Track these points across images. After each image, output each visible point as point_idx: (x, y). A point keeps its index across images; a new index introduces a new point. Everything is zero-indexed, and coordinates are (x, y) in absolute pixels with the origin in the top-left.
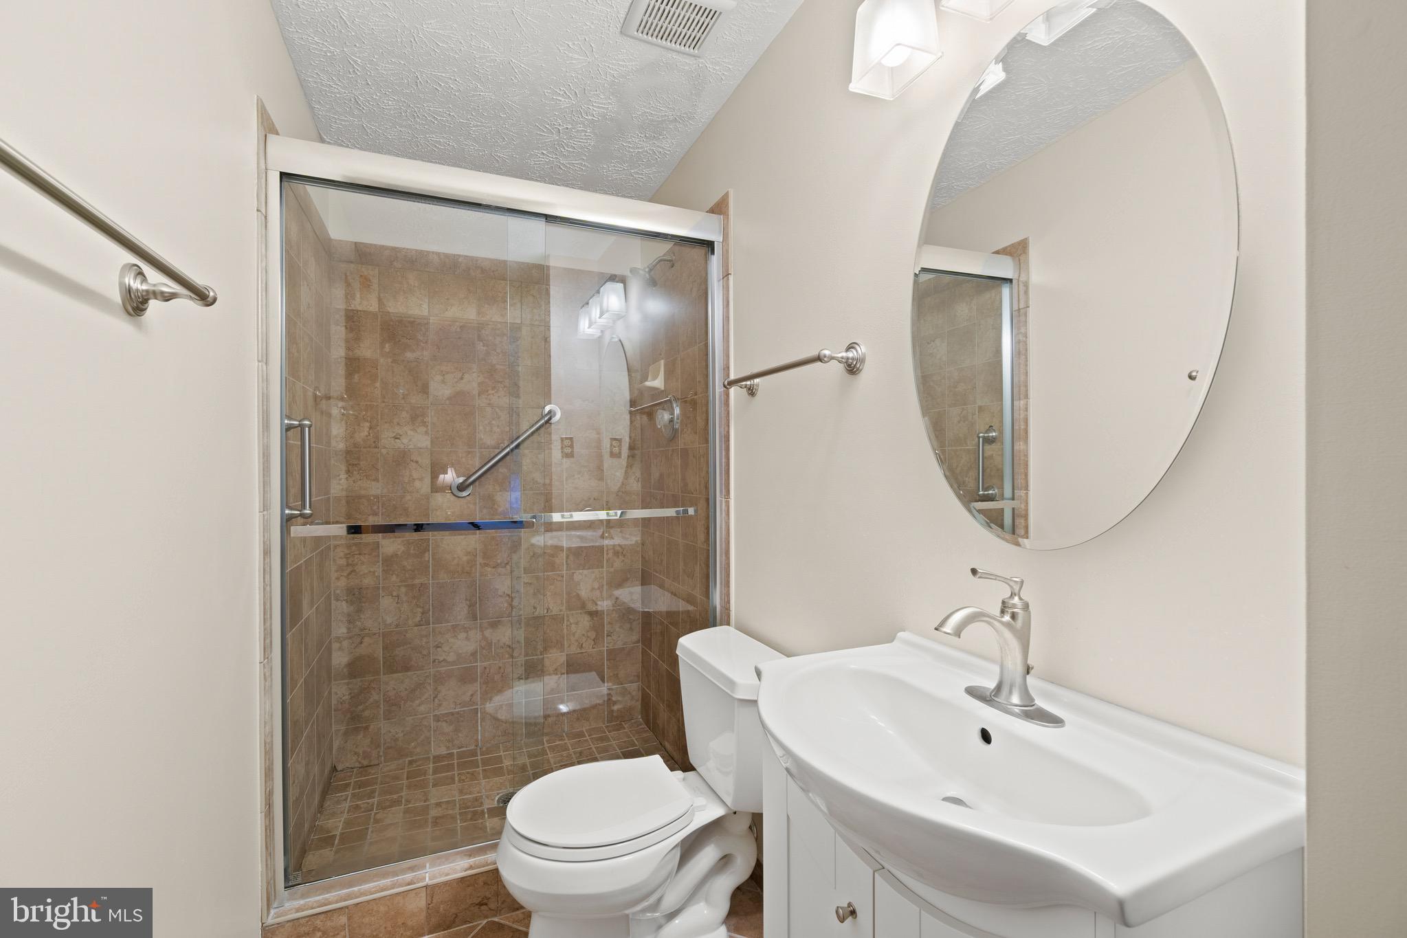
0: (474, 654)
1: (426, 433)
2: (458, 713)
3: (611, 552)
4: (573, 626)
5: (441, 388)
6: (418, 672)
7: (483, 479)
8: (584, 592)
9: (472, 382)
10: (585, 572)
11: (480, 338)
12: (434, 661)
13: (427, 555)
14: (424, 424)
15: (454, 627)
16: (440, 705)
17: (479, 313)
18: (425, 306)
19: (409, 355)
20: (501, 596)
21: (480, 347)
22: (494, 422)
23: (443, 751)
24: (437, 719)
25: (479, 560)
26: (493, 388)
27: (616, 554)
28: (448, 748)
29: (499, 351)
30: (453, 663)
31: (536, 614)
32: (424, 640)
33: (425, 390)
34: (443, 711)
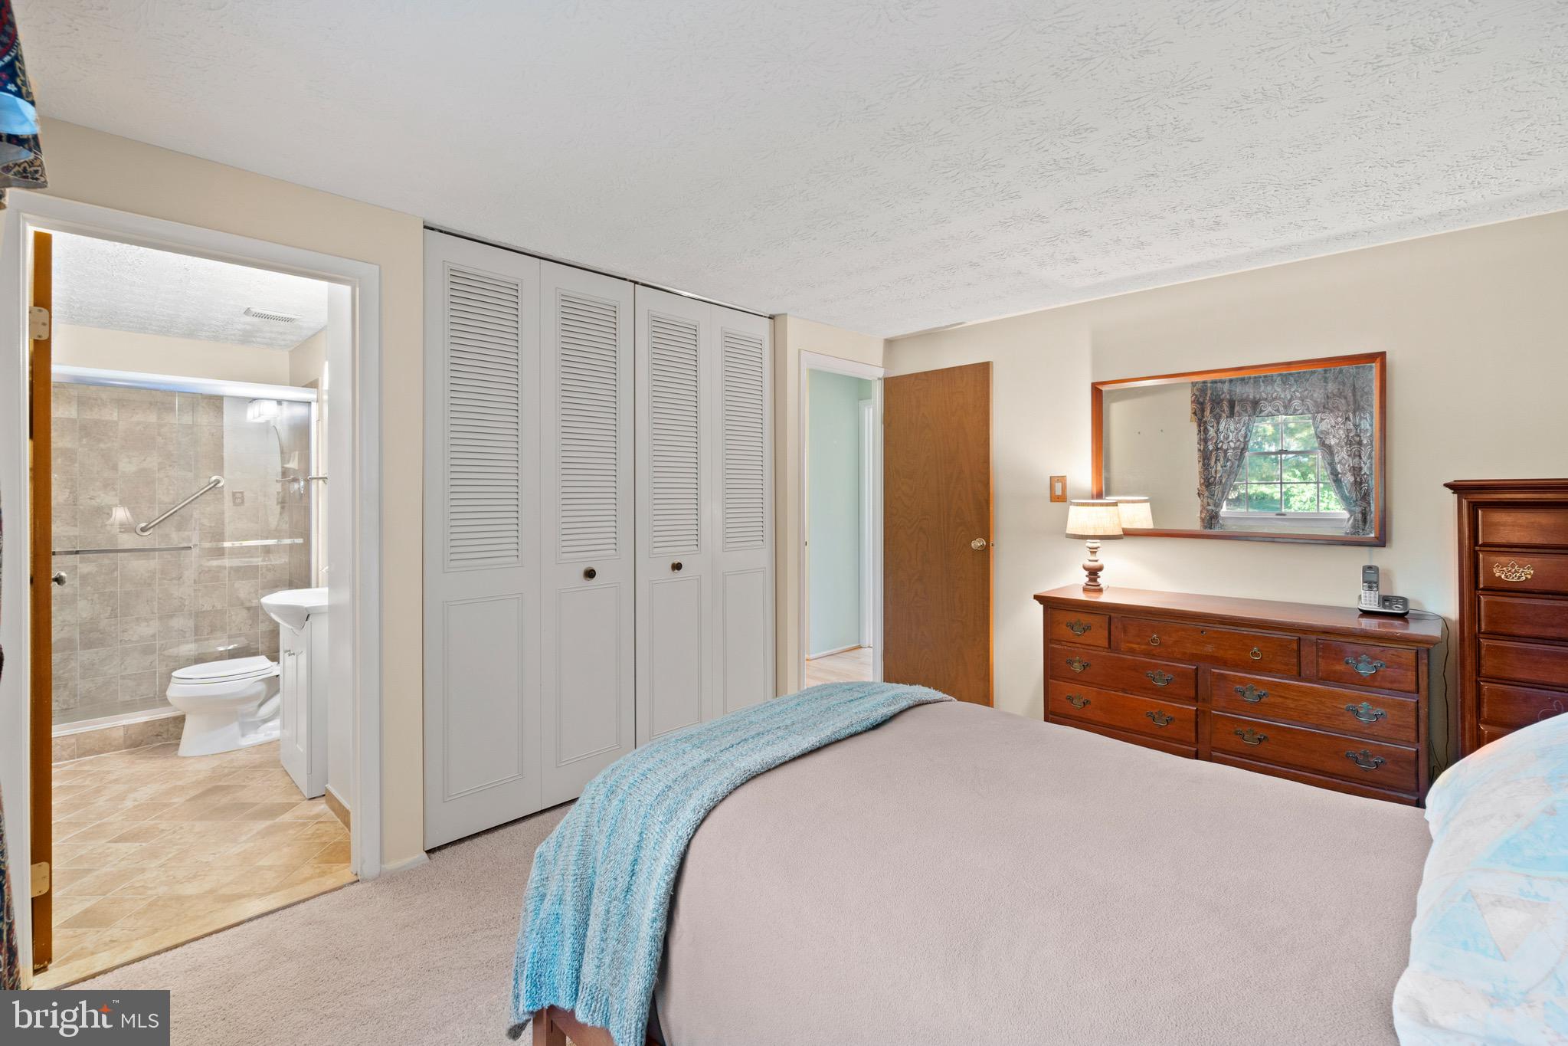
0: (153, 636)
1: (116, 495)
2: (140, 674)
3: (264, 570)
4: (233, 617)
5: (127, 465)
6: (109, 648)
7: (162, 524)
8: (242, 595)
9: (152, 461)
10: (244, 582)
11: (159, 434)
12: (121, 641)
13: (116, 573)
14: (114, 489)
15: (137, 619)
16: (125, 669)
17: (158, 419)
18: (116, 414)
19: (102, 446)
20: (175, 599)
21: (160, 440)
22: (170, 488)
23: (128, 698)
24: (123, 678)
25: (158, 576)
26: (170, 466)
27: (269, 570)
28: (132, 697)
29: (174, 442)
30: (137, 642)
31: (204, 609)
32: (113, 627)
33: (115, 468)
34: (129, 672)
